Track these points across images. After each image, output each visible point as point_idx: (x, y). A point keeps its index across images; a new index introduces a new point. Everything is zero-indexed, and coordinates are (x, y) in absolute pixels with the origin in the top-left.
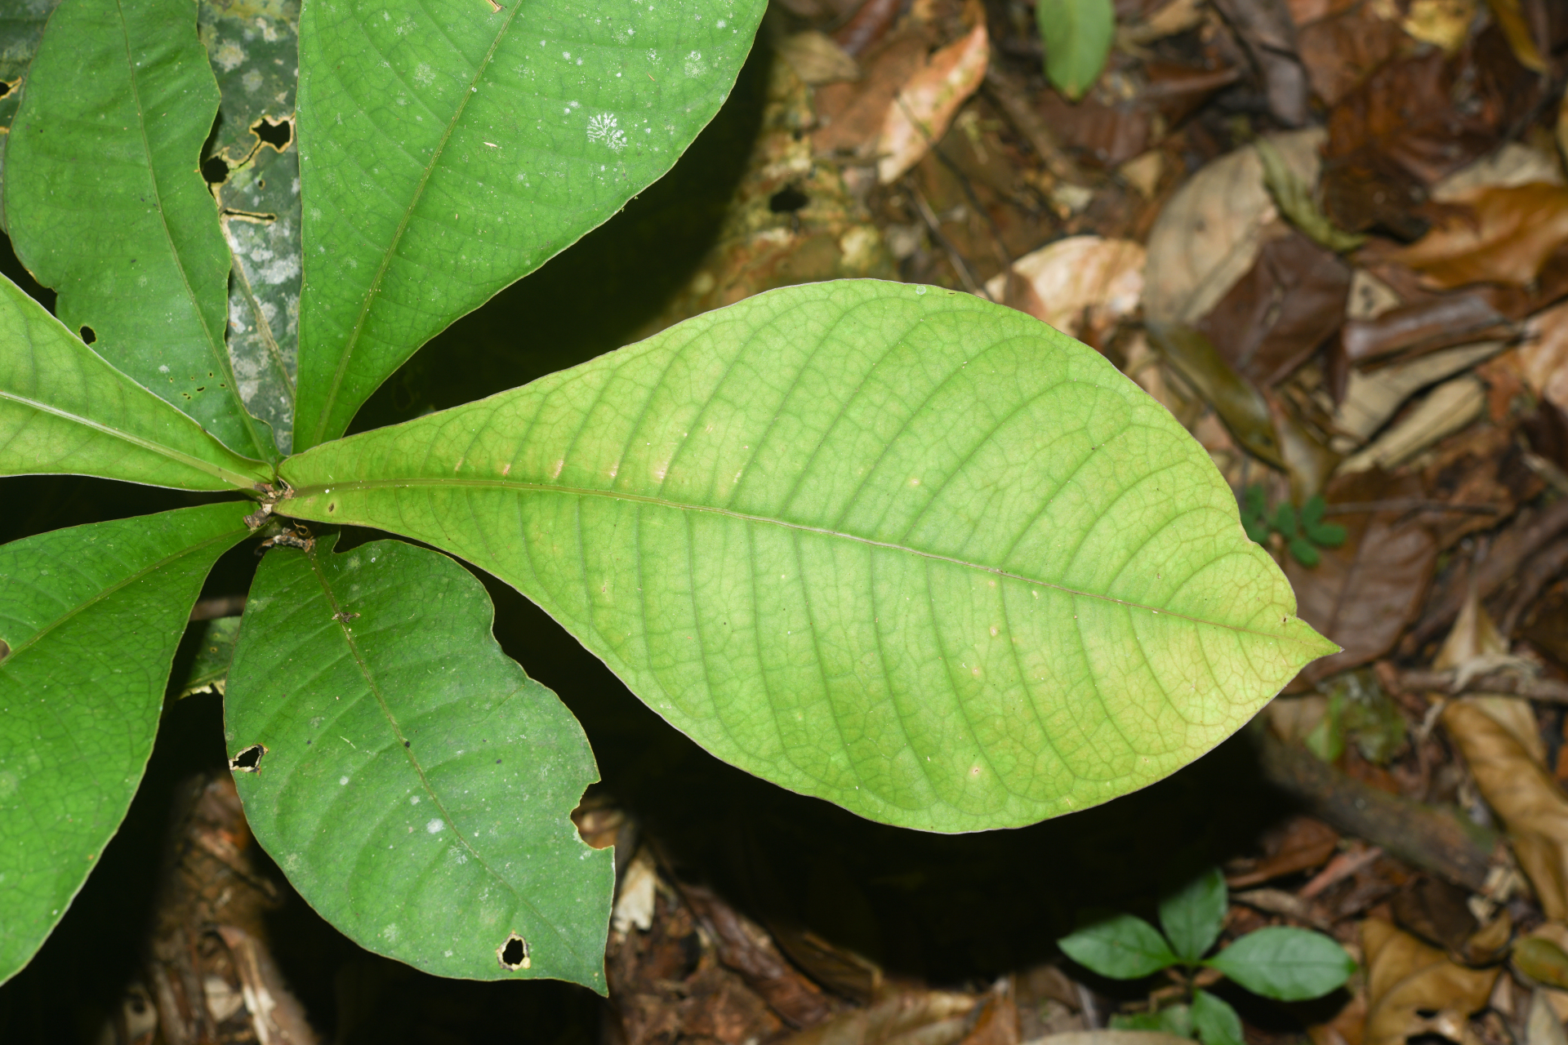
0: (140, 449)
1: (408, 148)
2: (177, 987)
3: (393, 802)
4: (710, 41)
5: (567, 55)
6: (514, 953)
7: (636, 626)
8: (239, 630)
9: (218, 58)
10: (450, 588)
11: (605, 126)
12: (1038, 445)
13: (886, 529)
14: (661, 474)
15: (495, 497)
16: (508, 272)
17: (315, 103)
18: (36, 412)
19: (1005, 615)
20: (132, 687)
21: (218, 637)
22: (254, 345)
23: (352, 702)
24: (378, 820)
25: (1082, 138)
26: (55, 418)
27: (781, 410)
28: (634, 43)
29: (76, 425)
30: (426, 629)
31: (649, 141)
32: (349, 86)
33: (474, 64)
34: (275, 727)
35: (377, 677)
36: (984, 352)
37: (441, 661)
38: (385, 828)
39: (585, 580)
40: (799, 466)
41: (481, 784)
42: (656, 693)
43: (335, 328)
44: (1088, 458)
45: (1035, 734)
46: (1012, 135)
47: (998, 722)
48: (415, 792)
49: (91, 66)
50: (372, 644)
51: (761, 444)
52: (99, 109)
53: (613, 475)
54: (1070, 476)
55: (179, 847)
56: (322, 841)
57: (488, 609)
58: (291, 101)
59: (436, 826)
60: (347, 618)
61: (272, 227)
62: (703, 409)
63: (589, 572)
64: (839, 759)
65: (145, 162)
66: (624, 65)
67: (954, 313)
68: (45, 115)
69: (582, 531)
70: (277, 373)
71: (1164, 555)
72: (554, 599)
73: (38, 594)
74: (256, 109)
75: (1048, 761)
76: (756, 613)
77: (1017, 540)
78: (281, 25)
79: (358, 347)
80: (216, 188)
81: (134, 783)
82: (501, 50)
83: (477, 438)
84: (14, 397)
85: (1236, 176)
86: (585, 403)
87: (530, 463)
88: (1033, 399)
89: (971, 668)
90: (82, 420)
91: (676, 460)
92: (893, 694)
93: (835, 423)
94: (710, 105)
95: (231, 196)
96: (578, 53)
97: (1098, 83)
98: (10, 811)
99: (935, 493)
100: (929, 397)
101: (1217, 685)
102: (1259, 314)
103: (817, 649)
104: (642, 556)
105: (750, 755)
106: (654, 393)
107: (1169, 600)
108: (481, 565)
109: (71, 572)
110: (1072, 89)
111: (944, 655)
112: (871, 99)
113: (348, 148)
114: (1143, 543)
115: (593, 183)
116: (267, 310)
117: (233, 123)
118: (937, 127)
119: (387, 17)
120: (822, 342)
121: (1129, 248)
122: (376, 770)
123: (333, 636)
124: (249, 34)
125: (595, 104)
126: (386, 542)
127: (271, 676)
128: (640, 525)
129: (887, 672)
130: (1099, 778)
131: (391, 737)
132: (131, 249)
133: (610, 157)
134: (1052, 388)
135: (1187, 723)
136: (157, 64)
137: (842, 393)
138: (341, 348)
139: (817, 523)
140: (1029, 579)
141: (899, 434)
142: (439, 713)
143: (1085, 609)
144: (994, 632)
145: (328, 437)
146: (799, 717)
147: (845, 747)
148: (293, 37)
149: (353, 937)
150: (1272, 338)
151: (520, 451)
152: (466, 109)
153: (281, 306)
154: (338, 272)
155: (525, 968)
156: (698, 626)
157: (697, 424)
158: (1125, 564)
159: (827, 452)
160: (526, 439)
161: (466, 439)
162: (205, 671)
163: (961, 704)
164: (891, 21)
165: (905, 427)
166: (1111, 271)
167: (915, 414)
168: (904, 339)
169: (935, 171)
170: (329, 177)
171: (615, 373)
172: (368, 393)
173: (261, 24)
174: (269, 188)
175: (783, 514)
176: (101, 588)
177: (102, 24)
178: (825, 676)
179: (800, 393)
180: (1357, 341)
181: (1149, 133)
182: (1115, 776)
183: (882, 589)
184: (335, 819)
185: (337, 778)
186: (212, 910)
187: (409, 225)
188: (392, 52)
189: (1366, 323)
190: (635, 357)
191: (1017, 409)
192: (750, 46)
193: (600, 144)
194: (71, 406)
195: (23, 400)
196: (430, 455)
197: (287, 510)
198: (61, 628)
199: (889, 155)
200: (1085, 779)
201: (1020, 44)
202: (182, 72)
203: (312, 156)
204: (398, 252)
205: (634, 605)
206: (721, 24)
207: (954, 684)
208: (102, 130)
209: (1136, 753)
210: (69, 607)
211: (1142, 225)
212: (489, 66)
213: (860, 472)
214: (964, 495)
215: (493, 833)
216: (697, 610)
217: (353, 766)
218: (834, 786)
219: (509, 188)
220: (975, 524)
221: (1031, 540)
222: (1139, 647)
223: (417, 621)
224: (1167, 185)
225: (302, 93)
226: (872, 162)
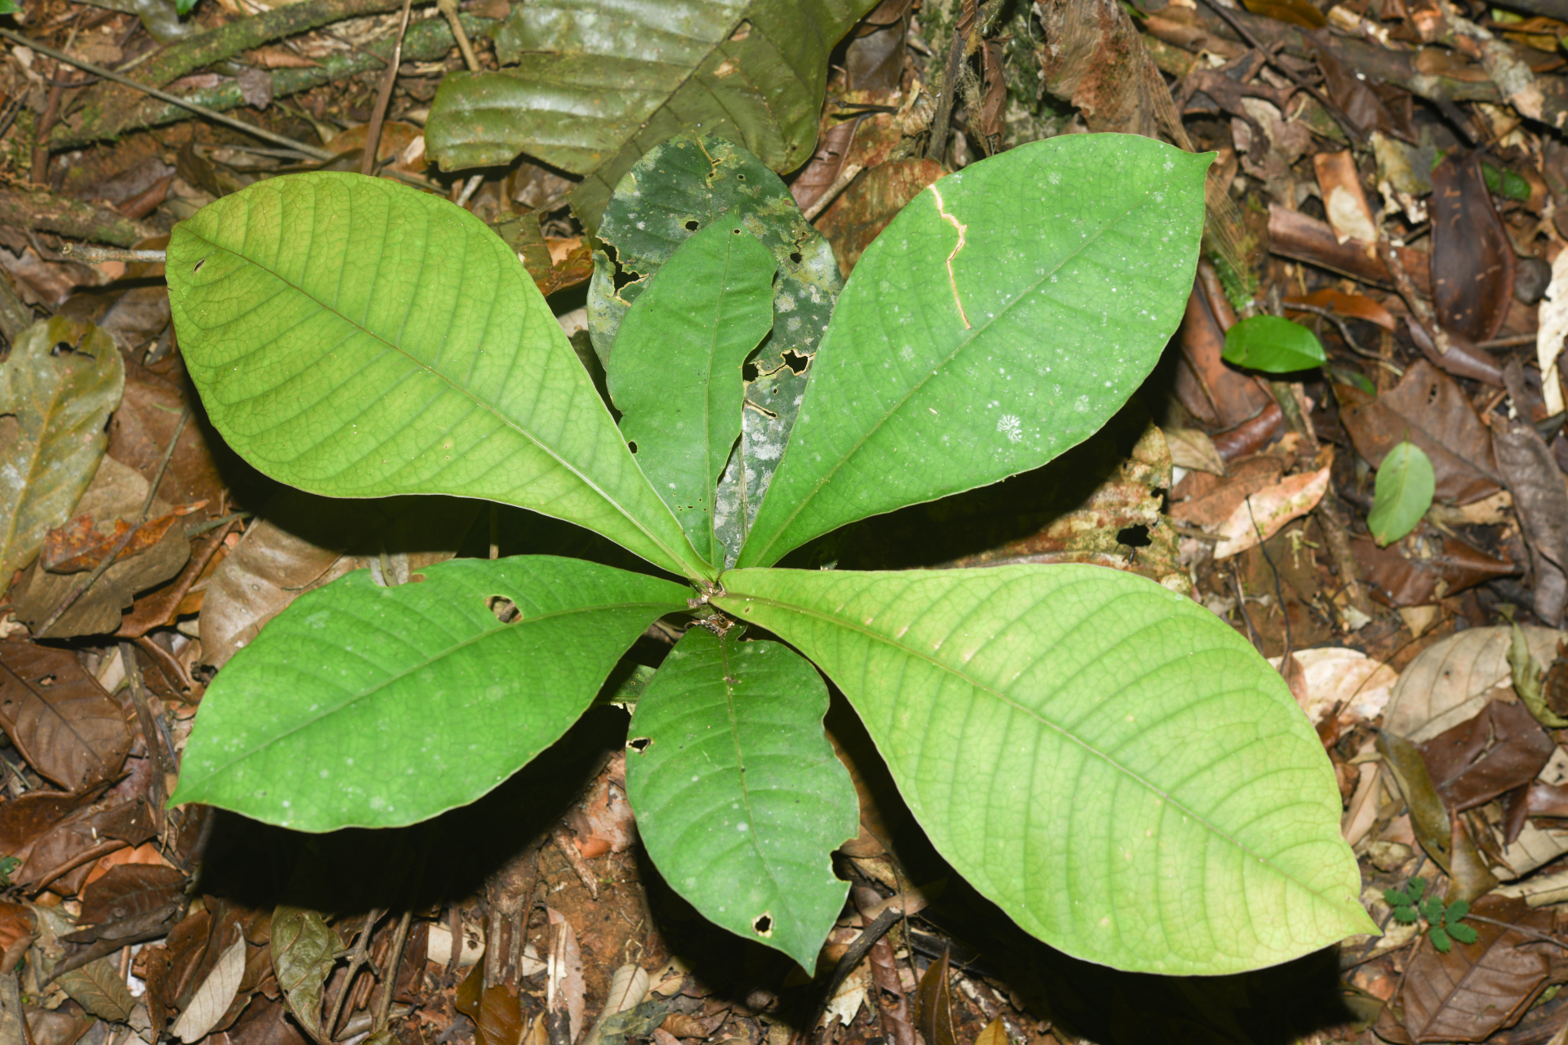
0: (639, 530)
1: (880, 396)
2: (505, 936)
3: (721, 802)
4: (1097, 393)
5: (1002, 371)
6: (763, 925)
7: (917, 749)
8: (652, 677)
9: (778, 302)
10: (805, 684)
11: (1010, 425)
12: (1221, 723)
13: (1101, 743)
14: (967, 657)
15: (855, 637)
16: (915, 496)
17: (831, 348)
18: (583, 484)
19: (1160, 826)
20: (589, 666)
21: (639, 677)
22: (733, 494)
23: (718, 732)
24: (708, 810)
25: (1379, 578)
26: (594, 491)
27: (1060, 642)
28: (1047, 377)
29: (605, 501)
30: (781, 704)
31: (1036, 442)
32: (857, 345)
33: (941, 357)
34: (663, 731)
35: (739, 723)
36: (1206, 652)
37: (784, 727)
38: (711, 817)
39: (894, 708)
40: (1059, 683)
41: (781, 814)
42: (915, 795)
43: (791, 496)
44: (1251, 744)
45: (1152, 912)
46: (1326, 559)
47: (1131, 895)
48: (738, 801)
49: (698, 280)
50: (744, 702)
51: (1040, 660)
52: (692, 308)
53: (937, 647)
54: (1235, 751)
55: (544, 837)
56: (667, 811)
57: (825, 705)
58: (814, 345)
59: (743, 827)
60: (733, 681)
61: (772, 421)
62: (1010, 625)
63: (898, 703)
64: (1018, 883)
65: (709, 351)
66: (1036, 389)
67: (1195, 619)
68: (657, 301)
69: (904, 676)
70: (741, 517)
71: (1281, 826)
72: (869, 713)
73: (549, 592)
74: (791, 342)
75: (1155, 933)
76: (997, 767)
77: (1184, 781)
78: (825, 295)
79: (802, 513)
80: (746, 384)
81: (571, 721)
82: (961, 354)
83: (858, 595)
84: (575, 470)
85: (1488, 645)
86: (935, 596)
87: (885, 624)
88: (1229, 692)
89: (1125, 853)
90: (610, 499)
91: (981, 651)
92: (1068, 852)
93: (1092, 662)
94: (1083, 433)
95: (754, 392)
96: (1010, 372)
97: (1405, 539)
98: (492, 710)
99: (1142, 731)
100: (1160, 668)
101: (1287, 925)
102: (1470, 755)
103: (1028, 805)
104: (936, 705)
105: (961, 858)
106: (981, 604)
107: (1273, 856)
108: (831, 676)
109: (573, 587)
110: (1382, 538)
111: (1110, 838)
112: (1226, 493)
113: (842, 384)
114: (1269, 813)
115: (991, 457)
116: (749, 474)
117: (773, 346)
118: (1269, 531)
119: (896, 309)
120: (1102, 608)
121: (1387, 670)
122: (718, 779)
123: (720, 690)
124: (803, 294)
125: (1008, 408)
126: (774, 643)
127: (671, 700)
128: (942, 685)
129: (1069, 836)
130: (1186, 957)
131: (734, 762)
132: (680, 403)
133: (1007, 445)
134: (1243, 690)
135: (1258, 942)
136: (740, 292)
137: (1103, 645)
138: (790, 511)
139: (1058, 723)
140: (1183, 809)
141: (1132, 684)
142: (771, 758)
143: (1214, 843)
144: (1149, 833)
145: (762, 564)
146: (1001, 844)
147: (1024, 875)
148: (831, 305)
149: (665, 877)
150: (1474, 774)
151: (882, 613)
152: (926, 383)
153: (759, 475)
154: (806, 460)
155: (765, 937)
156: (957, 762)
157: (1002, 633)
158: (1250, 822)
159: (1080, 680)
160: (889, 606)
161: (850, 593)
162: (623, 694)
163: (1110, 874)
164: (1263, 443)
165: (1137, 682)
166: (1365, 683)
167: (1147, 675)
168: (1156, 625)
169: (1256, 561)
170: (823, 398)
171: (961, 583)
172: (797, 545)
173: (813, 289)
174: (779, 395)
175: (1037, 710)
176: (588, 604)
177: (714, 256)
178: (1028, 824)
179: (1076, 636)
180: (1539, 799)
181: (1432, 591)
182: (1197, 959)
183: (1085, 780)
184: (680, 800)
185: (691, 774)
186: (548, 893)
187: (863, 445)
188: (892, 333)
189: (1551, 788)
190: (978, 577)
191: (1214, 696)
192: (1123, 404)
193: (1004, 434)
194: (606, 488)
195: (579, 474)
196: (823, 597)
197: (717, 603)
198: (556, 618)
199: (1227, 539)
200: (1176, 954)
201: (1357, 494)
202: (753, 302)
203: (818, 381)
204: (849, 460)
205: (919, 735)
206: (1108, 384)
207: (1111, 859)
208: (689, 322)
209: (1216, 949)
210: (565, 607)
211: (1402, 656)
212: (950, 361)
213: (1097, 699)
214: (1160, 739)
215: (777, 845)
216: (959, 752)
217: (705, 771)
218: (1008, 899)
219: (935, 442)
220: (1161, 760)
221: (1194, 783)
222: (1242, 880)
223: (777, 698)
224: (1430, 635)
225: (825, 341)
226: (1212, 540)
